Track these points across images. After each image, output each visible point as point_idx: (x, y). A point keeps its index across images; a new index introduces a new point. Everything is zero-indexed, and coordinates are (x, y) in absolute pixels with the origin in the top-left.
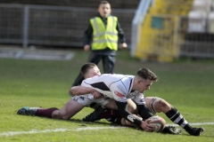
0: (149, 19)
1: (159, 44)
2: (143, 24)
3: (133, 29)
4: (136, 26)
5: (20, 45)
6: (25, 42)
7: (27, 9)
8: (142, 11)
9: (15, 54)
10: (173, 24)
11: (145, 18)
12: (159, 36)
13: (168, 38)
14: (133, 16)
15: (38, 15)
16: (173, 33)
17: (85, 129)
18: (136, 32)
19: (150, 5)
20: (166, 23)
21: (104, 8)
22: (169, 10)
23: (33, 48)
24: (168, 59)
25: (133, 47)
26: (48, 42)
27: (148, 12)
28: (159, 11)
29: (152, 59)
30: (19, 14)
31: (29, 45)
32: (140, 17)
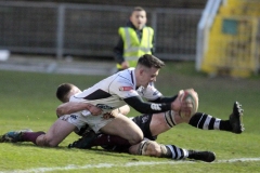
0: (219, 23)
1: (233, 54)
2: (211, 29)
3: (199, 35)
4: (203, 31)
5: (54, 56)
6: (60, 51)
7: (62, 8)
8: (211, 12)
9: (46, 66)
10: (251, 29)
11: (214, 20)
12: (232, 44)
13: (243, 46)
14: (198, 18)
15: (76, 17)
16: (250, 40)
17: (137, 164)
18: (203, 38)
19: (221, 4)
20: (242, 27)
21: (138, 17)
22: (245, 10)
23: (69, 60)
24: (244, 74)
25: (199, 58)
26: (89, 52)
27: (218, 12)
28: (233, 12)
29: (224, 73)
30: (52, 15)
31: (65, 56)
32: (208, 19)
